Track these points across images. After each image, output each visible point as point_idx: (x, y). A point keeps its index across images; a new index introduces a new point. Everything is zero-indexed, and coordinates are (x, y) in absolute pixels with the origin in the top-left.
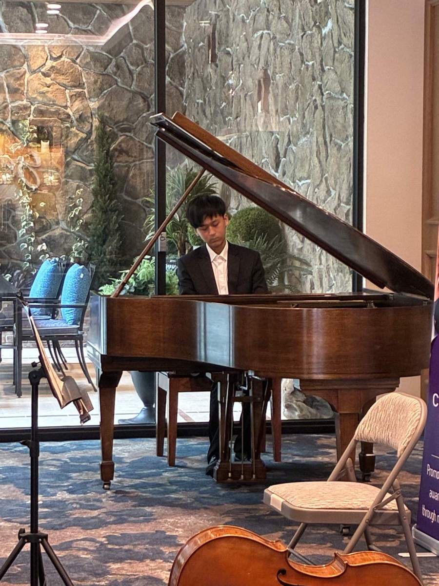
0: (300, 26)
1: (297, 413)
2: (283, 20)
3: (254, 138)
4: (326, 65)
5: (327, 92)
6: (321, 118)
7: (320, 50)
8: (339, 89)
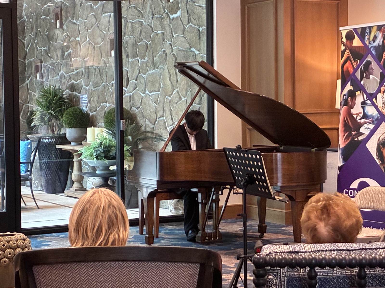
0: (150, 13)
1: (181, 212)
2: (133, 9)
3: (102, 70)
4: (175, 34)
5: (176, 47)
6: (173, 60)
7: (169, 25)
8: (188, 46)
